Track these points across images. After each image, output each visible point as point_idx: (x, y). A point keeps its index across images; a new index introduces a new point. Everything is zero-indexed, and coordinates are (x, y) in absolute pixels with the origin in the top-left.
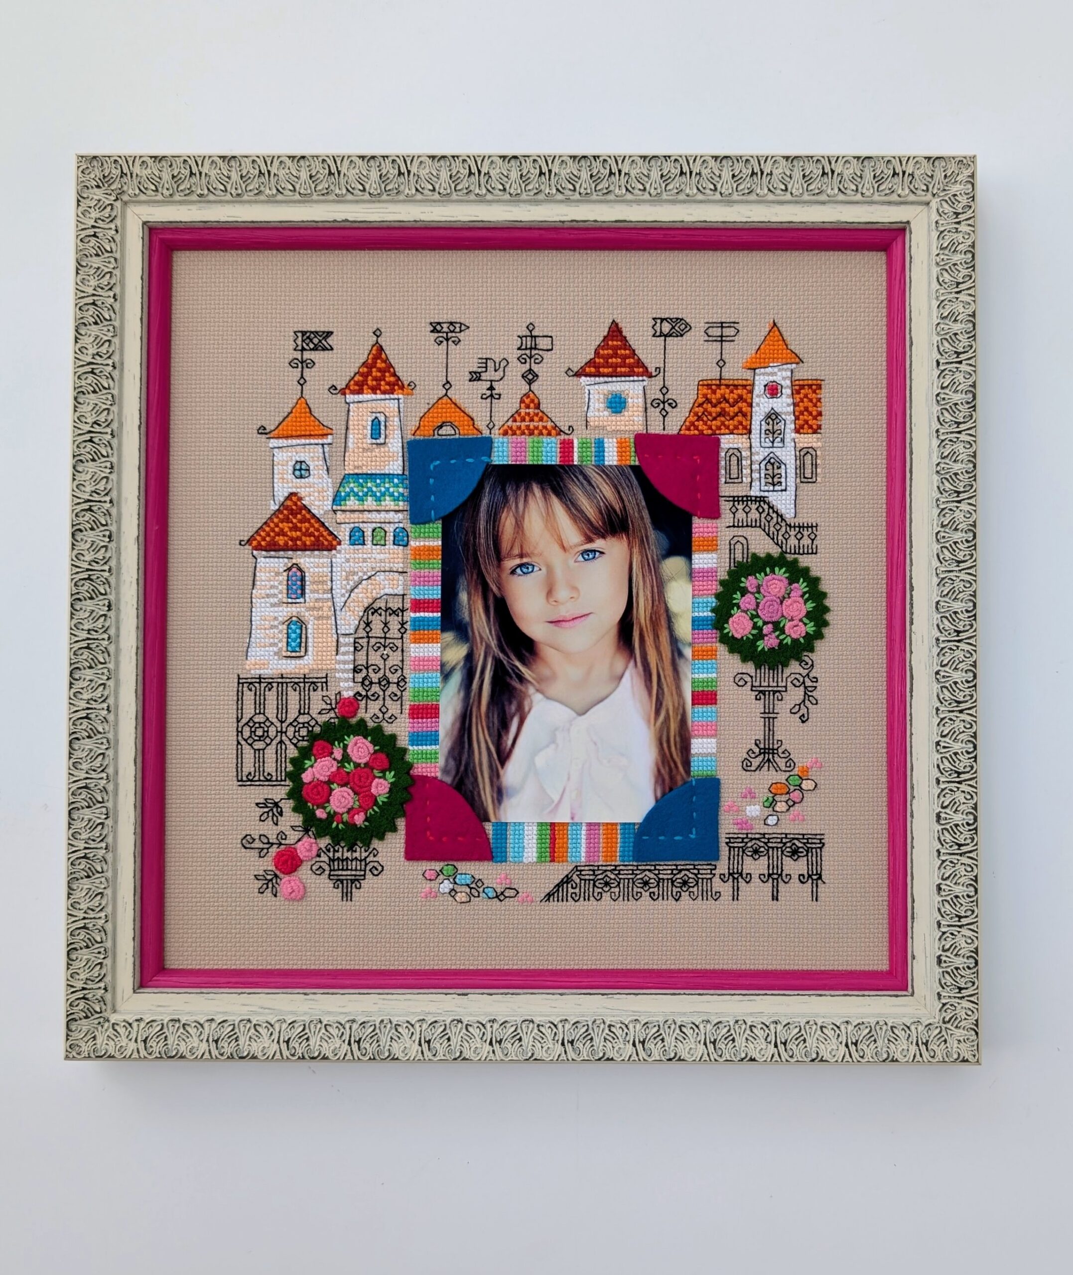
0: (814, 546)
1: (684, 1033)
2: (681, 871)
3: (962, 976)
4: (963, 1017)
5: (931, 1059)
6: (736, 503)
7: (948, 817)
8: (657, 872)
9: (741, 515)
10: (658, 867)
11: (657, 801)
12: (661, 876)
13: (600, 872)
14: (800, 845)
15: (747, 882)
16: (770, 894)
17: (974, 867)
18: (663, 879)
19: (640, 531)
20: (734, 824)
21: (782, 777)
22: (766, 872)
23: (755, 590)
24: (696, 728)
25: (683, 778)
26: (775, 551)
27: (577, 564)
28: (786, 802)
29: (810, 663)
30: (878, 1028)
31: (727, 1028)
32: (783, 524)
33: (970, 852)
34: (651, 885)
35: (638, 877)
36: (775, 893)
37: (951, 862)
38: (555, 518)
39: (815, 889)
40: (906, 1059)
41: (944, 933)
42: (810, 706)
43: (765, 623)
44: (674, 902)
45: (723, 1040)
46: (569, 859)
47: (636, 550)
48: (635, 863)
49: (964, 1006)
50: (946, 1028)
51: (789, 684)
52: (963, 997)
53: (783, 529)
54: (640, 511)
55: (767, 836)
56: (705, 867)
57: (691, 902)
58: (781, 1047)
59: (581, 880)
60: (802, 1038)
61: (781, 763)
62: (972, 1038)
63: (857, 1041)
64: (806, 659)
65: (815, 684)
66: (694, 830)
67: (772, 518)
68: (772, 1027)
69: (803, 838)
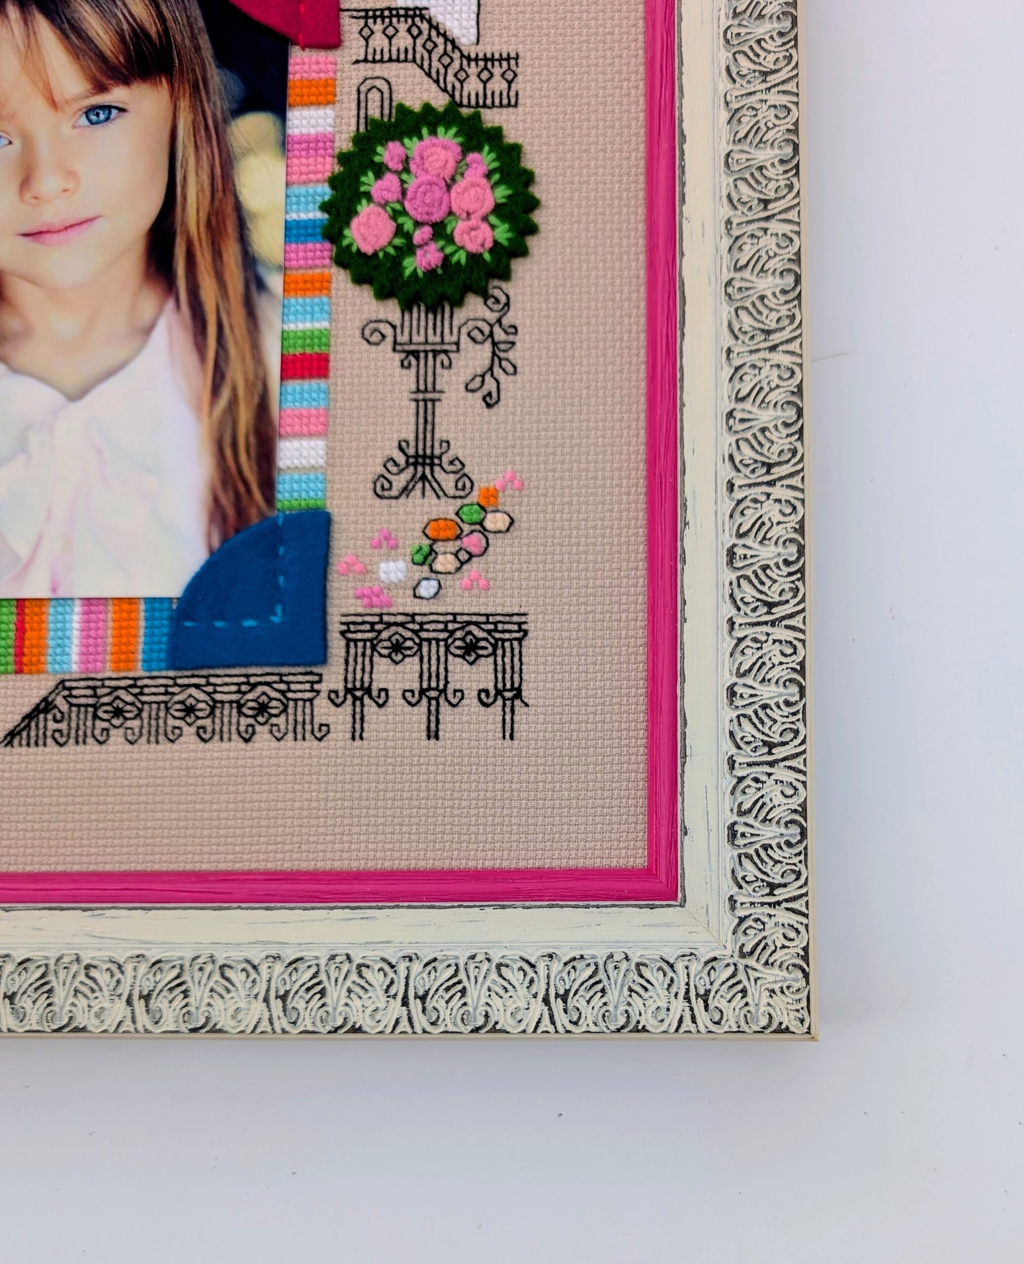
0: (512, 94)
1: (228, 979)
2: (254, 686)
3: (777, 862)
4: (781, 941)
5: (713, 1028)
6: (370, 21)
7: (749, 553)
8: (210, 689)
9: (379, 41)
10: (213, 680)
11: (212, 553)
12: (218, 697)
13: (107, 690)
14: (481, 634)
15: (380, 706)
16: (424, 727)
17: (799, 645)
18: (222, 702)
19: (194, 70)
20: (358, 598)
21: (447, 509)
22: (416, 686)
23: (400, 167)
24: (289, 421)
25: (262, 515)
26: (440, 101)
27: (76, 131)
28: (456, 555)
29: (503, 299)
30: (610, 966)
31: (313, 970)
32: (456, 55)
33: (792, 616)
34: (200, 714)
35: (177, 698)
36: (433, 726)
37: (755, 640)
38: (40, 55)
39: (508, 718)
40: (664, 1027)
41: (741, 779)
42: (502, 377)
43: (417, 224)
44: (242, 745)
45: (302, 992)
46: (49, 668)
47: (184, 104)
48: (171, 673)
49: (781, 920)
50: (746, 966)
51: (464, 338)
52: (779, 903)
53: (456, 65)
54: (193, 37)
55: (418, 619)
56: (300, 678)
57: (275, 744)
58: (415, 1006)
59: (71, 705)
60: (460, 987)
61: (448, 482)
62: (796, 985)
63: (567, 992)
64: (497, 293)
65: (511, 338)
66: (279, 609)
67: (436, 45)
68: (402, 967)
69: (488, 622)
